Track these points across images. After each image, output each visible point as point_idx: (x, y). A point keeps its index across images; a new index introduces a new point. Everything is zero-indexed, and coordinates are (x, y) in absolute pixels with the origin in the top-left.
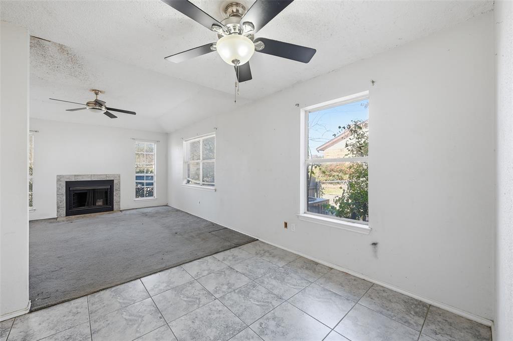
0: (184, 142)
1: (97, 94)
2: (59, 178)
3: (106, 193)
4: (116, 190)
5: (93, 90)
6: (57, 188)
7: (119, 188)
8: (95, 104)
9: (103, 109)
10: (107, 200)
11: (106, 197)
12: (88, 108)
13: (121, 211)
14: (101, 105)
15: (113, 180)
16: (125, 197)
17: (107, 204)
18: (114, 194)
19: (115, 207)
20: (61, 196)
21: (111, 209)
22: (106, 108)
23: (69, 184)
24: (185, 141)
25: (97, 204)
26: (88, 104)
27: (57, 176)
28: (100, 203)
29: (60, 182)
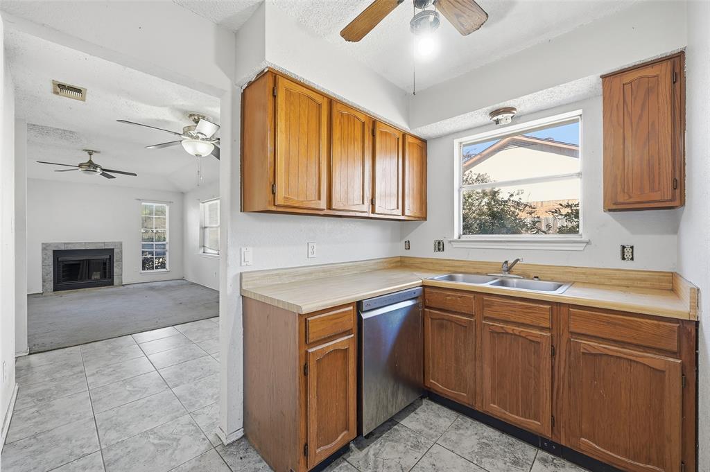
0: (201, 204)
1: (91, 154)
2: (44, 246)
3: (105, 264)
4: (117, 261)
5: (86, 150)
6: (43, 258)
7: (121, 258)
8: (89, 166)
9: (98, 170)
10: (105, 273)
11: (105, 269)
12: (80, 169)
13: (123, 285)
14: (96, 166)
15: (113, 249)
16: (129, 269)
17: (105, 277)
18: (115, 265)
19: (116, 281)
20: (47, 267)
21: (111, 284)
22: (102, 169)
23: (57, 254)
24: (203, 203)
25: (93, 278)
26: (80, 166)
27: (43, 244)
28: (96, 276)
29: (46, 252)
